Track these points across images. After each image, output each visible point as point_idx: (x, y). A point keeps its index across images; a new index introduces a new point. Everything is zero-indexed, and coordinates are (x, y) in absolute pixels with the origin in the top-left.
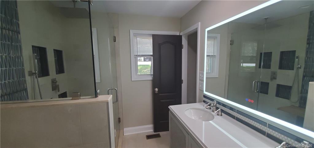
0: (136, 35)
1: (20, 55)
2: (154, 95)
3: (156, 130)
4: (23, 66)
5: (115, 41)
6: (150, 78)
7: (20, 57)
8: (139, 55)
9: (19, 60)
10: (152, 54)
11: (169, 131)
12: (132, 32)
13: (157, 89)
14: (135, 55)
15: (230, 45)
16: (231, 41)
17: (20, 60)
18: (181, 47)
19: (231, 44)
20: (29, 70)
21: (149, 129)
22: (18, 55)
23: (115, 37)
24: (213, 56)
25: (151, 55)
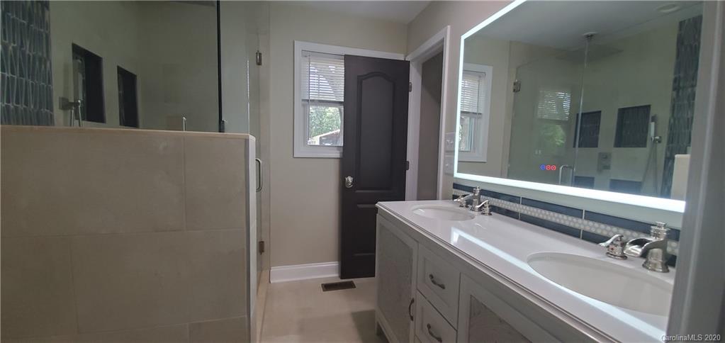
0: (308, 54)
1: (45, 55)
2: (344, 191)
3: (344, 272)
4: (50, 82)
5: (259, 63)
6: (337, 154)
7: (45, 60)
8: (313, 101)
9: (43, 67)
10: (343, 100)
11: (374, 276)
12: (299, 46)
13: (350, 179)
14: (303, 100)
15: (513, 93)
16: (515, 84)
17: (45, 68)
18: (407, 88)
19: (514, 90)
20: (62, 96)
21: (329, 270)
22: (40, 54)
23: (260, 54)
24: (476, 115)
25: (340, 103)
